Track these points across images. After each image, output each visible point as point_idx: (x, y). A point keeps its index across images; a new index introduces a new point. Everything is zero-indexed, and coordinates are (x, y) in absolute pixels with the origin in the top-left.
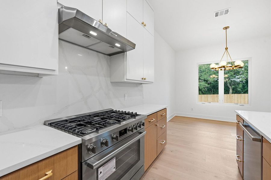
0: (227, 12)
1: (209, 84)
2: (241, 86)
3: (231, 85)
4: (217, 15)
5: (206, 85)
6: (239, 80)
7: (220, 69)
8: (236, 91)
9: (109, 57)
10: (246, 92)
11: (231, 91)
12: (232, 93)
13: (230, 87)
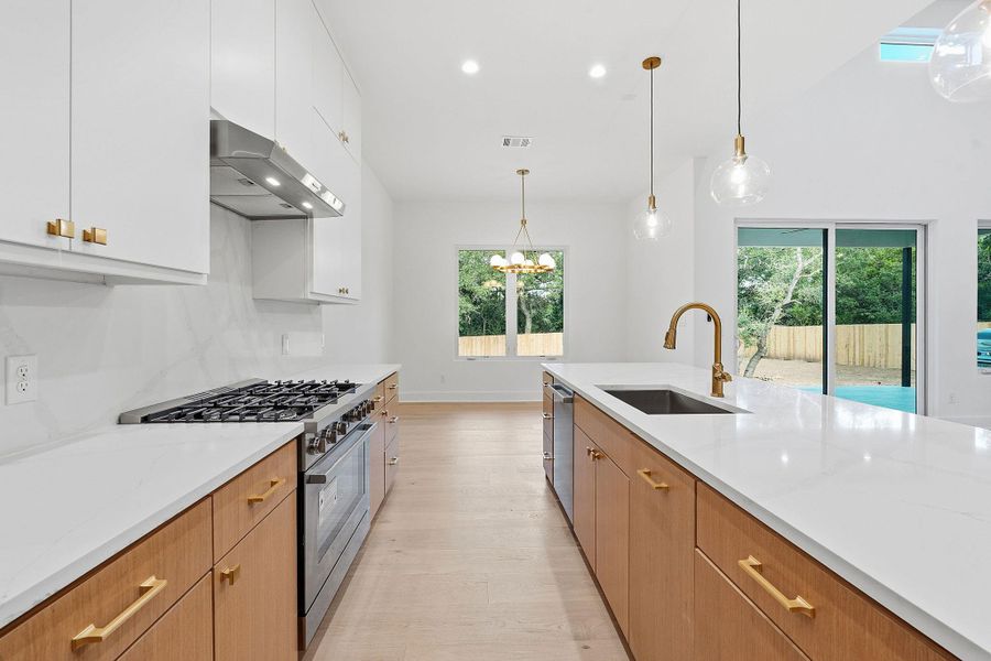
0: (525, 143)
1: (475, 304)
2: (550, 311)
3: (529, 309)
4: (506, 143)
5: (470, 306)
6: (546, 294)
7: (510, 271)
8: (540, 327)
9: (249, 222)
10: (560, 328)
11: (529, 325)
12: (532, 331)
13: (527, 313)
